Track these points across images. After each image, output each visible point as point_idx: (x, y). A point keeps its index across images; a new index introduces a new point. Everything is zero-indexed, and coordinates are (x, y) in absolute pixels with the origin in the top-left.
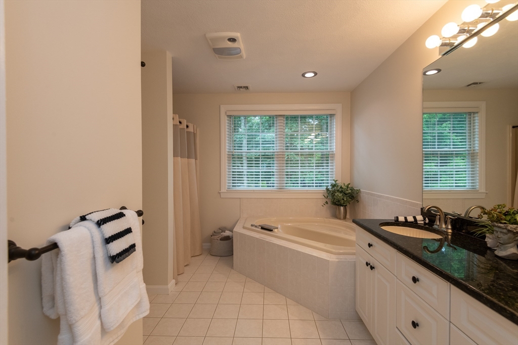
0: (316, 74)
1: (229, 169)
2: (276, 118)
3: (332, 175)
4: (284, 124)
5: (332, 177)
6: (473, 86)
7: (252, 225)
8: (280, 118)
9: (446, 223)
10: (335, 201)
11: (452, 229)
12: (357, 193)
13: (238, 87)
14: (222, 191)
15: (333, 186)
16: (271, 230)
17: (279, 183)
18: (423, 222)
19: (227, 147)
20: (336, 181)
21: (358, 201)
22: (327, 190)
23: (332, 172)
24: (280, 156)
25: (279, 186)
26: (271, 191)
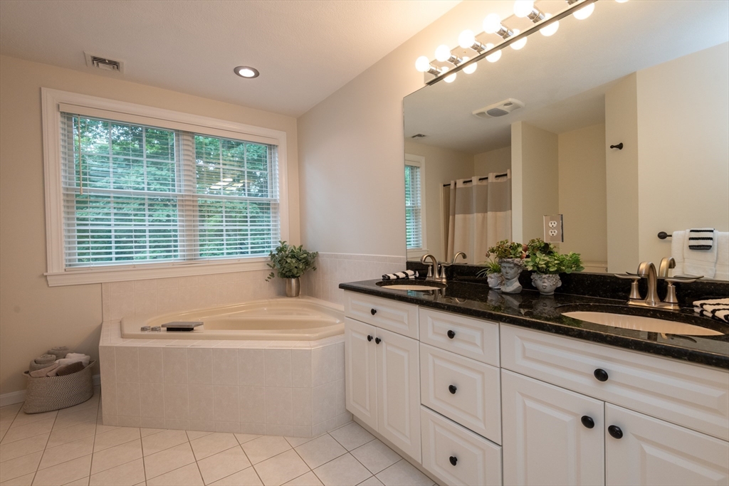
0: (257, 74)
1: (69, 225)
2: (178, 135)
3: (276, 234)
4: (193, 148)
5: (276, 238)
6: (417, 137)
7: (143, 329)
8: (185, 137)
9: (440, 273)
10: (284, 272)
11: (446, 278)
12: (314, 257)
13: (95, 59)
14: (50, 272)
15: (280, 250)
16: (190, 329)
17: (188, 250)
18: (413, 277)
19: (62, 179)
20: (284, 242)
21: (315, 269)
22: (273, 256)
23: (275, 230)
24: (187, 203)
25: (188, 255)
26: (173, 264)
